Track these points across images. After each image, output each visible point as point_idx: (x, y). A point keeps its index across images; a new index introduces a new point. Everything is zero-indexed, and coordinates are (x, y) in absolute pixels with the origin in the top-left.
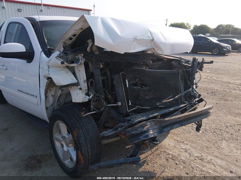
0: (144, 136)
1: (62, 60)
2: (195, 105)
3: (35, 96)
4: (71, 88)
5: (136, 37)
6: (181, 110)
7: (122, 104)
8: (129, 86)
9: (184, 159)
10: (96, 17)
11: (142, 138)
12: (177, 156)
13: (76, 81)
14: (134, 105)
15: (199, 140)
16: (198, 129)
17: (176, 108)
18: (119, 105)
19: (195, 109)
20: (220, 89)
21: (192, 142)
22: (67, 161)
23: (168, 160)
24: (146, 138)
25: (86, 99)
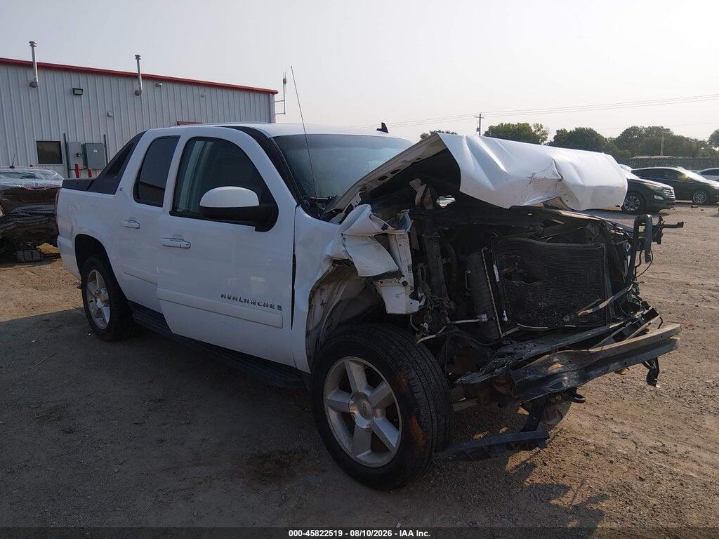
0: (552, 383)
1: (383, 222)
2: (642, 325)
3: (276, 307)
4: (381, 282)
5: (534, 174)
6: (613, 334)
7: (490, 319)
8: (500, 278)
9: (625, 452)
10: (460, 137)
11: (549, 388)
12: (606, 446)
13: (394, 267)
14: (514, 321)
15: (649, 414)
16: (652, 379)
17: (602, 329)
18: (483, 320)
19: (644, 332)
20: (668, 300)
21: (634, 418)
22: (362, 454)
23: (588, 455)
24: (557, 390)
25: (416, 306)
